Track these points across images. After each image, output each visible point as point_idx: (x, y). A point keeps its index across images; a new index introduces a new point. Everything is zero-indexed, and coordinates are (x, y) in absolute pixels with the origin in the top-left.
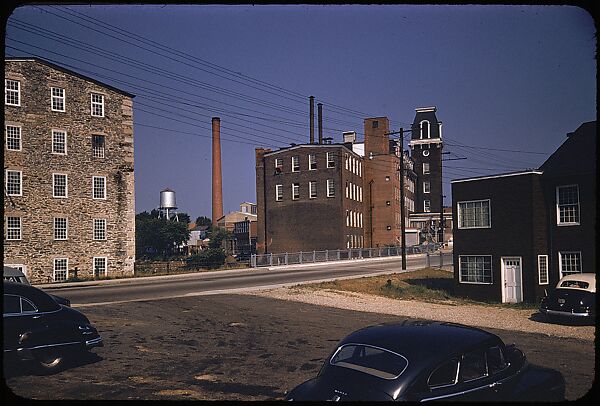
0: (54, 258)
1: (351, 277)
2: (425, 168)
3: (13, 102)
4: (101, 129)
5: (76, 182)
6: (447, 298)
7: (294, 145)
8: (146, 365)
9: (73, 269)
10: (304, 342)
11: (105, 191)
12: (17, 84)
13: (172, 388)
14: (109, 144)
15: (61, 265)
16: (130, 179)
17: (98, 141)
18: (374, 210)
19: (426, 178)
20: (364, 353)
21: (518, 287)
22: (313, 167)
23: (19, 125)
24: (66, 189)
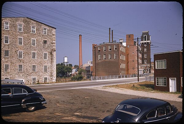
0: (32, 77)
1: (122, 84)
2: (145, 50)
3: (20, 31)
4: (46, 38)
5: (38, 54)
6: (152, 90)
7: (104, 43)
8: (59, 110)
9: (38, 80)
10: (108, 104)
11: (47, 57)
12: (21, 25)
13: (67, 117)
14: (48, 43)
15: (34, 79)
16: (54, 53)
17: (45, 42)
18: (129, 63)
19: (145, 53)
20: (126, 107)
21: (175, 87)
22: (110, 49)
23: (22, 38)
24: (36, 56)
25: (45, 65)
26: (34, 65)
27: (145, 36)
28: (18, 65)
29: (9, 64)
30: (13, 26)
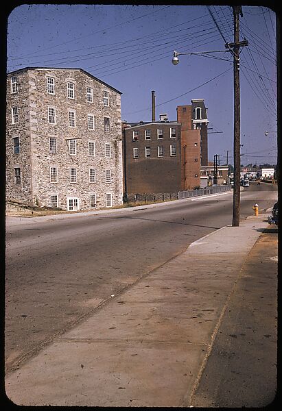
0: (90, 194)
3: (70, 96)
4: (108, 114)
7: (143, 123)
11: (110, 153)
12: (72, 85)
14: (111, 124)
18: (187, 164)
22: (160, 136)
23: (74, 111)
24: (94, 151)
25: (107, 168)
26: (92, 168)
27: (198, 110)
28: (69, 168)
29: (57, 166)
30: (61, 86)
